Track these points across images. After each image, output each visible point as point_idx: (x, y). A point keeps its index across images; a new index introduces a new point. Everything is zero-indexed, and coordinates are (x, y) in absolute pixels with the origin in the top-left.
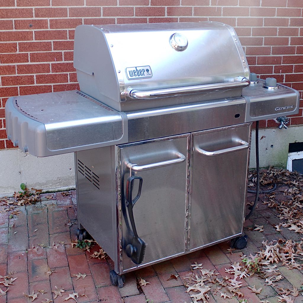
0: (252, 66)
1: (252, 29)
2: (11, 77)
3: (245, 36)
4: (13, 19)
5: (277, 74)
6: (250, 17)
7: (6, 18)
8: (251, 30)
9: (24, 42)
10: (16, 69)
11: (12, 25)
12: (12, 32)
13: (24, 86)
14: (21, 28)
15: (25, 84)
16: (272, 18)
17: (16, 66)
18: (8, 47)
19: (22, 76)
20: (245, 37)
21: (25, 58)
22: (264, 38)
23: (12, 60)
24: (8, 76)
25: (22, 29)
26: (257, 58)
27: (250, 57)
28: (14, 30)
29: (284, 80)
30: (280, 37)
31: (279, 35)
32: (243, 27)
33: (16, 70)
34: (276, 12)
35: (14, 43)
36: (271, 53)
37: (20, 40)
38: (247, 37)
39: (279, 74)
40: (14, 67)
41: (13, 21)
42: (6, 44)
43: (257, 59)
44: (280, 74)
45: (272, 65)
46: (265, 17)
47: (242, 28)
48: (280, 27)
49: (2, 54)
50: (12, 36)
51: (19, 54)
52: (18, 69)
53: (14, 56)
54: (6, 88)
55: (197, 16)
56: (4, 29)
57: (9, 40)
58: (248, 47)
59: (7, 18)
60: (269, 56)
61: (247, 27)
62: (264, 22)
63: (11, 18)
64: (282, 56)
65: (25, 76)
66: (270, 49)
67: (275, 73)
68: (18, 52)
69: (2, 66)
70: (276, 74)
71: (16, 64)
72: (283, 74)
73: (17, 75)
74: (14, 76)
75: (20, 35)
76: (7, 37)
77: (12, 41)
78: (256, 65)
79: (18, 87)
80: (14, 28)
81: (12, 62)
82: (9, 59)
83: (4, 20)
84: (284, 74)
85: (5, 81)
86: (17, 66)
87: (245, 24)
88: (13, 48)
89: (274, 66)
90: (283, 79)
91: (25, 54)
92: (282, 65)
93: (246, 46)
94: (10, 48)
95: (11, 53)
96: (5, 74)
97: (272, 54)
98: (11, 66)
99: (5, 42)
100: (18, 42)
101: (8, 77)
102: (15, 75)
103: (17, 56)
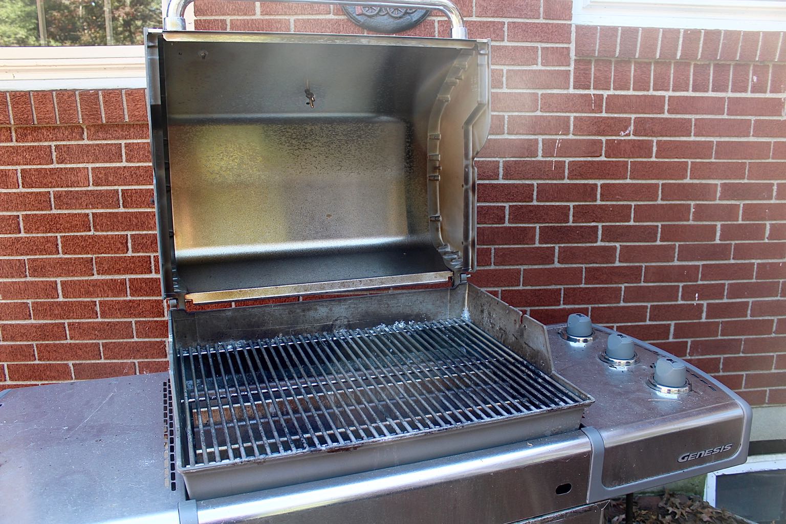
0: (632, 285)
1: (633, 207)
2: (119, 302)
3: (618, 222)
4: (120, 188)
5: (689, 302)
6: (628, 181)
7: (104, 185)
8: (633, 209)
9: (141, 233)
10: (128, 287)
11: (118, 199)
12: (117, 213)
13: (144, 319)
14: (135, 206)
15: (145, 317)
16: (679, 184)
17: (127, 280)
18: (109, 243)
19: (139, 301)
20: (617, 224)
21: (145, 265)
22: (660, 226)
23: (120, 270)
24: (111, 299)
25: (137, 207)
26: (643, 269)
27: (627, 267)
28: (122, 210)
29: (704, 315)
30: (696, 223)
31: (693, 220)
32: (614, 203)
33: (128, 289)
34: (689, 171)
35: (121, 235)
36: (676, 259)
37: (133, 230)
38: (621, 224)
39: (693, 302)
40: (123, 282)
41: (120, 191)
42: (106, 237)
43: (643, 271)
44: (695, 303)
45: (676, 284)
46: (664, 182)
47: (610, 205)
48: (698, 202)
49: (99, 256)
50: (119, 222)
51: (133, 257)
52: (132, 287)
53: (123, 262)
54: (109, 322)
55: (510, 179)
56: (102, 208)
57: (112, 230)
58: (624, 246)
59: (107, 185)
60: (671, 264)
61: (621, 203)
62: (662, 192)
63: (115, 185)
64: (700, 263)
65: (145, 300)
66: (674, 249)
67: (683, 299)
68: (130, 254)
69: (99, 280)
70: (685, 302)
71: (128, 277)
72: (701, 302)
73: (129, 298)
74: (124, 301)
75: (134, 219)
76: (109, 223)
77: (117, 230)
78: (642, 284)
79: (133, 322)
80: (121, 205)
81: (118, 272)
82: (113, 267)
83: (101, 190)
84: (705, 303)
85: (106, 309)
86: (130, 280)
87: (618, 197)
88: (120, 245)
89: (681, 284)
90: (702, 312)
91: (144, 256)
92: (700, 282)
93: (621, 244)
94: (115, 245)
95: (118, 255)
96: (106, 295)
97: (678, 260)
98: (118, 280)
99: (105, 233)
100: (129, 233)
101: (112, 301)
102: (125, 299)
103: (128, 261)
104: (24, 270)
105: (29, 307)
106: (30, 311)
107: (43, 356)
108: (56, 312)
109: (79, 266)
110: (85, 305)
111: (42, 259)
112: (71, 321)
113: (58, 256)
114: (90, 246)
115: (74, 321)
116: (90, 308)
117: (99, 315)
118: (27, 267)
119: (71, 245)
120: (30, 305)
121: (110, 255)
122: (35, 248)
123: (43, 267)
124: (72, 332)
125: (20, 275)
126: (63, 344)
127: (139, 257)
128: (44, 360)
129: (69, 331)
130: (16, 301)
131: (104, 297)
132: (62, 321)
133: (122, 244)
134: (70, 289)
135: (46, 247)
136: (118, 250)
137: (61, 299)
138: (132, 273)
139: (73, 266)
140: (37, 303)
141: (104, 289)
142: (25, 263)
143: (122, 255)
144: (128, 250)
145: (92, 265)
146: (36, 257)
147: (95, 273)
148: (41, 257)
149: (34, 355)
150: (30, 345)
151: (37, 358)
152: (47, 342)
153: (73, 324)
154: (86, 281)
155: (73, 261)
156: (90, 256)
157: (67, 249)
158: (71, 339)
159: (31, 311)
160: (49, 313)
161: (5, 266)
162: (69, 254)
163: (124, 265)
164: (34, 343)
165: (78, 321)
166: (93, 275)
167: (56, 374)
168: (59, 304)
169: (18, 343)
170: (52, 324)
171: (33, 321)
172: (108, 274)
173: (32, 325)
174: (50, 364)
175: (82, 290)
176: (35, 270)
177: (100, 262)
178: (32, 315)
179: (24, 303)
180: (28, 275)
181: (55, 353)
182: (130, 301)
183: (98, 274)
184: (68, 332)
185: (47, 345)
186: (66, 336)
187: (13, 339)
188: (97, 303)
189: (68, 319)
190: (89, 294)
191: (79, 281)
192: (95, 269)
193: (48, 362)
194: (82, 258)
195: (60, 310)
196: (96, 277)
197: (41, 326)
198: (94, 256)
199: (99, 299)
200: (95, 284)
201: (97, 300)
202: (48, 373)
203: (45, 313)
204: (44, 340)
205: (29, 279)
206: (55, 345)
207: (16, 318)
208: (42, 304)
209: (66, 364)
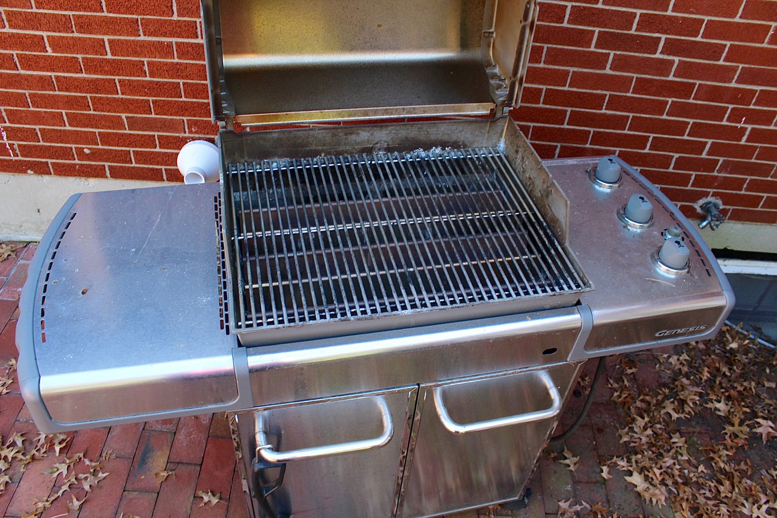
2: (166, 64)
10: (175, 49)
13: (191, 81)
15: (192, 79)
17: (174, 43)
19: (187, 63)
21: (191, 29)
23: (166, 33)
24: (160, 60)
33: (175, 52)
40: (170, 45)
49: (145, 17)
51: (179, 21)
52: (179, 50)
53: (169, 25)
54: (158, 82)
65: (192, 64)
68: (176, 17)
69: (146, 41)
71: (174, 40)
73: (176, 60)
74: (172, 63)
79: (181, 84)
81: (164, 35)
82: (159, 30)
85: (155, 69)
86: (176, 43)
88: (165, 9)
91: (190, 21)
94: (160, 8)
95: (163, 18)
96: (154, 55)
98: (164, 42)
101: (160, 62)
102: (172, 61)
103: (174, 25)
104: (70, 25)
105: (79, 62)
106: (80, 66)
107: (97, 108)
108: (106, 68)
109: (125, 26)
110: (134, 64)
111: (87, 16)
112: (121, 77)
113: (103, 14)
114: (135, 7)
115: (124, 78)
116: (139, 67)
117: (147, 74)
118: (73, 23)
119: (115, 4)
120: (81, 60)
121: (155, 17)
122: (79, 4)
123: (89, 24)
124: (124, 88)
125: (67, 30)
126: (115, 98)
127: (185, 21)
128: (98, 111)
129: (120, 86)
130: (66, 55)
131: (152, 57)
132: (113, 77)
133: (167, 7)
134: (117, 48)
135: (90, 5)
136: (163, 13)
137: (109, 56)
138: (178, 37)
139: (119, 25)
140: (87, 58)
141: (151, 50)
142: (70, 19)
143: (167, 18)
144: (173, 13)
145: (138, 25)
146: (81, 13)
147: (141, 32)
148: (86, 13)
149: (89, 106)
150: (85, 97)
151: (92, 108)
152: (100, 95)
153: (124, 81)
154: (133, 41)
155: (119, 22)
156: (135, 16)
157: (111, 8)
158: (123, 94)
159: (82, 66)
160: (99, 69)
161: (51, 21)
162: (114, 13)
163: (170, 28)
164: (88, 95)
165: (127, 78)
166: (140, 35)
167: (111, 124)
168: (108, 61)
169: (73, 94)
170: (103, 79)
171: (84, 75)
172: (154, 36)
173: (84, 79)
174: (105, 115)
175: (130, 49)
176: (81, 27)
177: (146, 23)
178: (83, 69)
179: (74, 58)
180: (75, 31)
181: (108, 106)
182: (177, 63)
183: (145, 35)
184: (119, 88)
185: (100, 98)
186: (117, 91)
187: (67, 90)
188: (145, 63)
189: (119, 75)
190: (136, 54)
191: (126, 40)
192: (141, 30)
193: (102, 113)
194: (128, 18)
195: (110, 66)
196: (142, 38)
197: (92, 80)
198: (139, 17)
199: (147, 59)
200: (143, 44)
201: (145, 60)
202: (103, 123)
203: (95, 68)
204: (97, 93)
205: (76, 35)
206: (107, 99)
207: (68, 72)
208: (92, 60)
209: (119, 116)
